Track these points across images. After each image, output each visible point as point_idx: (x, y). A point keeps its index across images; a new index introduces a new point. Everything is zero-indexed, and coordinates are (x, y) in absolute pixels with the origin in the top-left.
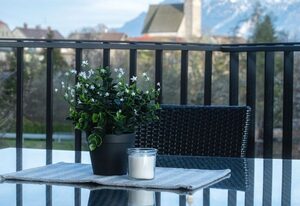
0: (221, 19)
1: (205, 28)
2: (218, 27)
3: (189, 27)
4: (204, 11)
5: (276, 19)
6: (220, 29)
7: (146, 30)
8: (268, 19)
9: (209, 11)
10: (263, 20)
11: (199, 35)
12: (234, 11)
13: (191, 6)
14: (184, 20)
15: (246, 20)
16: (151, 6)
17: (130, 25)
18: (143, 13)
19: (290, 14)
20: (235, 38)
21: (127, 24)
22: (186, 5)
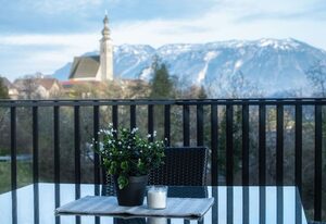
0: (128, 67)
1: (116, 73)
2: (125, 72)
3: (104, 73)
4: (115, 61)
5: (170, 66)
6: (128, 74)
7: (72, 76)
8: (163, 66)
9: (118, 61)
10: (160, 67)
11: (111, 79)
12: (137, 60)
13: (105, 58)
14: (100, 68)
15: (147, 68)
16: (75, 58)
17: (59, 72)
18: (69, 64)
19: (179, 62)
20: (140, 81)
21: (57, 72)
22: (102, 57)
